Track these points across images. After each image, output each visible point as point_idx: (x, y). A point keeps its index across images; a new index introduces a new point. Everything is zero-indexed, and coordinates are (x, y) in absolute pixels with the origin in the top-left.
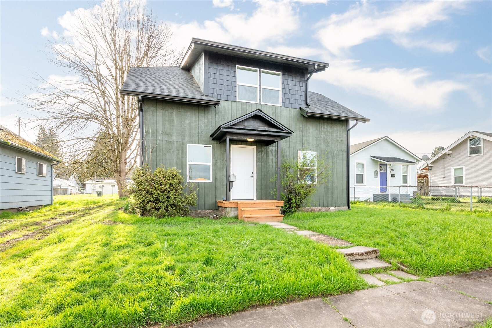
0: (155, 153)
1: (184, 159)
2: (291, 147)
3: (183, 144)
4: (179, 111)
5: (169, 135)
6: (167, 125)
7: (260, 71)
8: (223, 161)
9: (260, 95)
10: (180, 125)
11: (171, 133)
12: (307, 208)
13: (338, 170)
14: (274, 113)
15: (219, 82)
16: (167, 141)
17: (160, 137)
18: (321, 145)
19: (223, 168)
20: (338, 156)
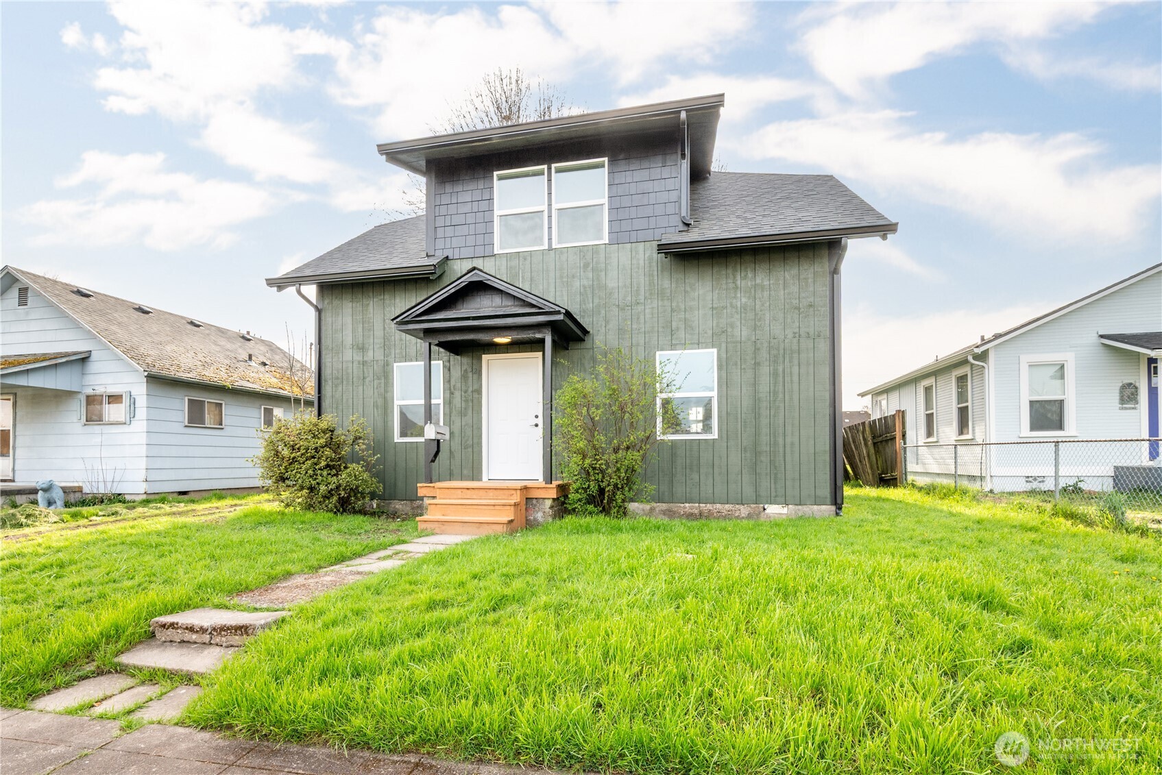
0: (340, 388)
1: (389, 395)
2: (638, 345)
3: (387, 365)
4: (381, 300)
5: (362, 349)
6: (360, 330)
7: (549, 169)
8: (465, 392)
9: (550, 228)
10: (382, 328)
11: (367, 346)
12: (687, 505)
13: (796, 397)
14: (589, 263)
15: (457, 220)
16: (359, 362)
17: (348, 355)
18: (732, 326)
19: (465, 409)
20: (796, 355)
